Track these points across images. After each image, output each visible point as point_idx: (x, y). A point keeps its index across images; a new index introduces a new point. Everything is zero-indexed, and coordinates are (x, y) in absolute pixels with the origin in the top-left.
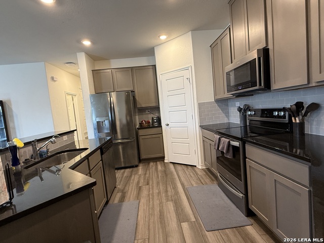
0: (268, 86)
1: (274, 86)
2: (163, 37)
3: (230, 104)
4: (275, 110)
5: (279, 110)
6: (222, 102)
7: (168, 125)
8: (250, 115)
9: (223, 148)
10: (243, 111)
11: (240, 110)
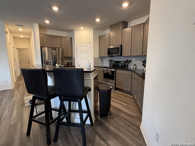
0: (121, 55)
1: (123, 55)
2: (82, 28)
3: (103, 59)
4: (121, 61)
5: (122, 62)
6: (101, 58)
7: (79, 66)
8: (113, 63)
9: (109, 72)
10: (111, 61)
11: (109, 61)
